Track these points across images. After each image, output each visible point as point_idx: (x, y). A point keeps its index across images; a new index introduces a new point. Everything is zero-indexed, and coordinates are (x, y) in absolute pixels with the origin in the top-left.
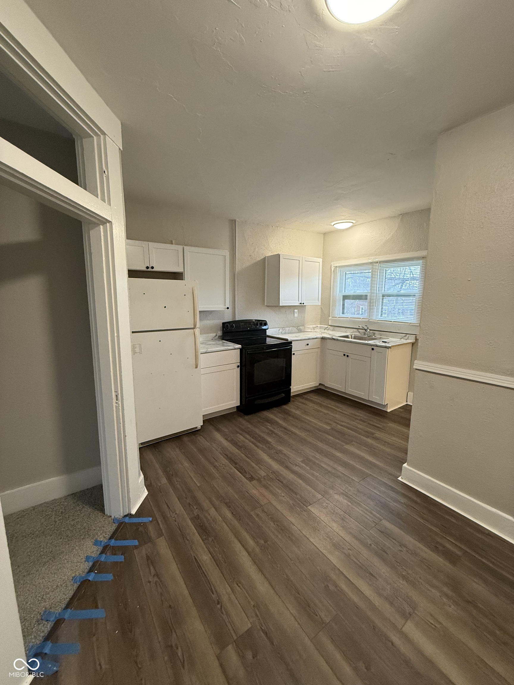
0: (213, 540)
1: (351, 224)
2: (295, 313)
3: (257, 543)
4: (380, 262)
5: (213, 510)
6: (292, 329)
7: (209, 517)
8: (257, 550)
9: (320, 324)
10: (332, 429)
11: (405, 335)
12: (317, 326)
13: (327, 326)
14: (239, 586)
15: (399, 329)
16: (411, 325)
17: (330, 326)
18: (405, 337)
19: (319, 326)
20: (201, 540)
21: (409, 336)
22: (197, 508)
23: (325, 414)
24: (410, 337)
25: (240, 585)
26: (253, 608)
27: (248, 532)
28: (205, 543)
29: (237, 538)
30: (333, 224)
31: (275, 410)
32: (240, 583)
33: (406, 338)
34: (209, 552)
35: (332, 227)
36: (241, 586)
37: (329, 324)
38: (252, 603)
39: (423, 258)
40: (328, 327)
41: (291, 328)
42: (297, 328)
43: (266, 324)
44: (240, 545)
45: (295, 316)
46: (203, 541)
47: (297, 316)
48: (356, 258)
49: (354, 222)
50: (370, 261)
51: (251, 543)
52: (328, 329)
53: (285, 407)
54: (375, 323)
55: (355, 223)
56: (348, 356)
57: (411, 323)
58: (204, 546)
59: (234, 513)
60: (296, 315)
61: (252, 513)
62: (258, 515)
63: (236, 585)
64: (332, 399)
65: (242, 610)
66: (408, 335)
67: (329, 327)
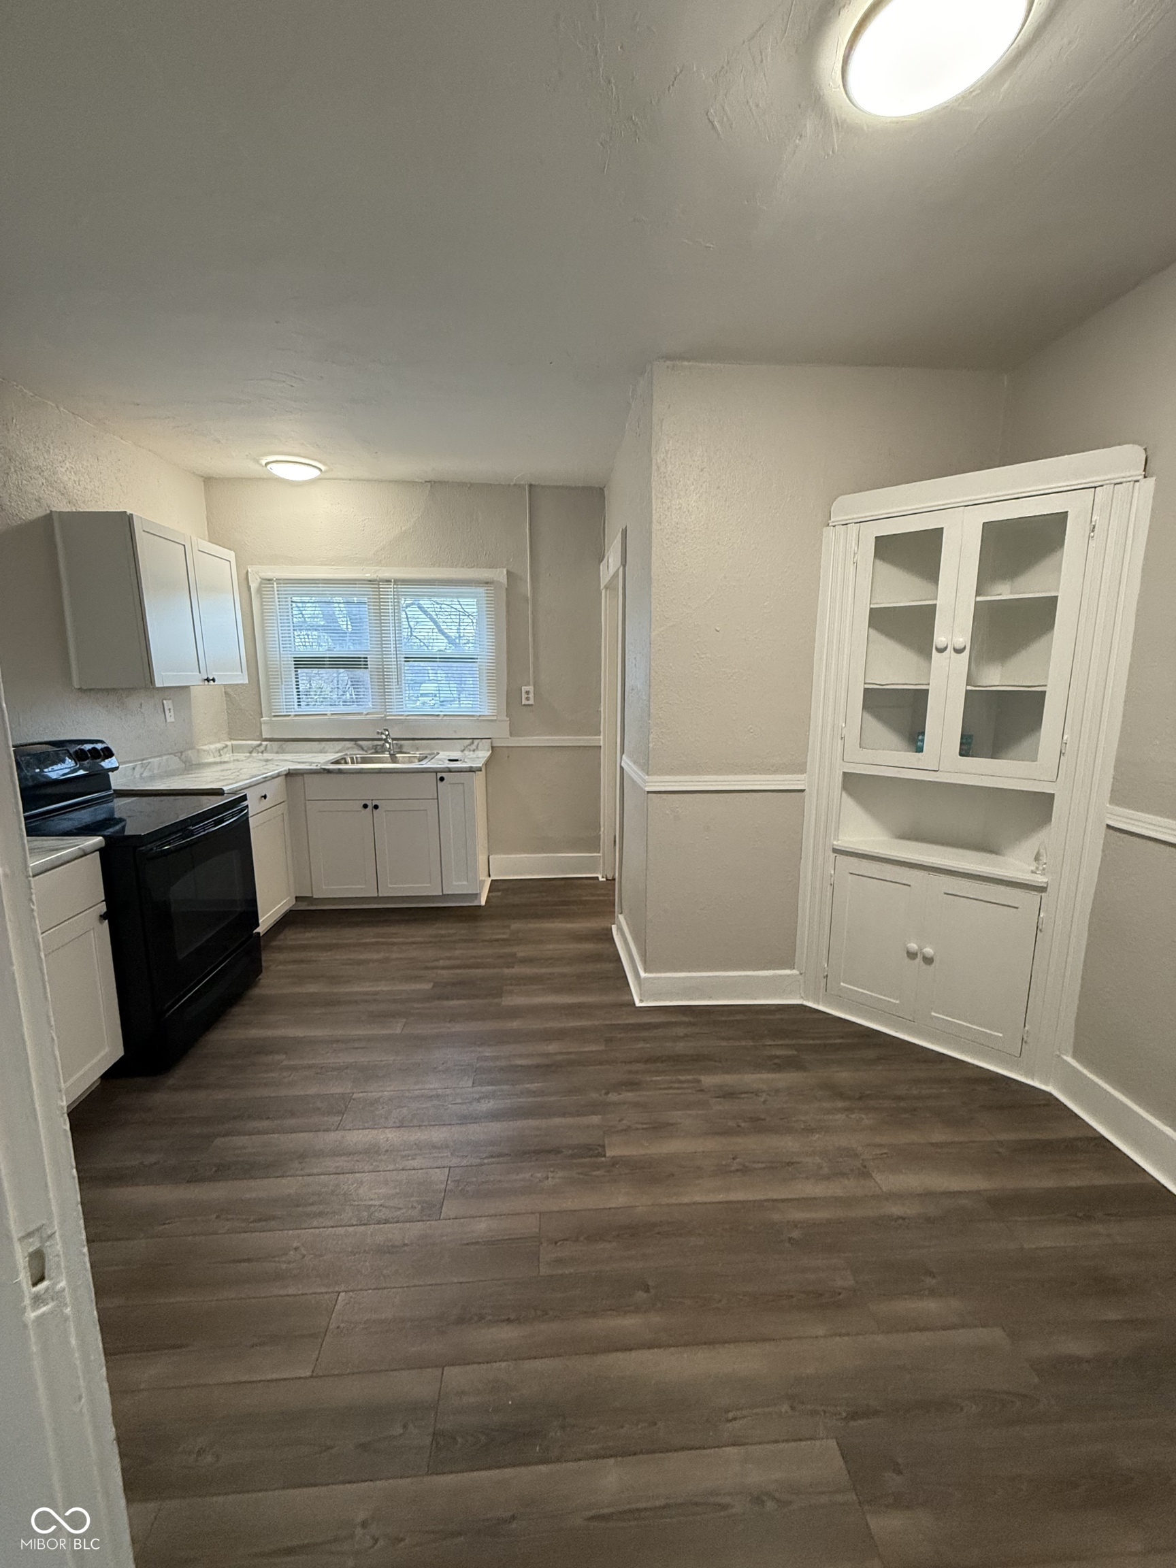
0: (563, 1428)
1: (316, 473)
2: (167, 712)
3: (637, 1309)
4: (396, 581)
5: (452, 1373)
6: (167, 760)
7: (472, 1400)
8: (656, 1319)
9: (231, 739)
10: (436, 985)
11: (471, 740)
12: (227, 746)
13: (259, 742)
14: (735, 1419)
15: (455, 732)
16: (480, 720)
17: (266, 740)
18: (470, 745)
19: (229, 743)
20: (543, 1468)
21: (478, 744)
22: (405, 1427)
23: (381, 961)
24: (480, 744)
25: (730, 1415)
26: (797, 1413)
27: (594, 1314)
28: (558, 1460)
29: (596, 1351)
30: (264, 462)
31: (240, 1012)
32: (728, 1412)
33: (474, 747)
34: (597, 1457)
35: (265, 468)
36: (738, 1413)
37: (264, 737)
38: (785, 1408)
39: (487, 583)
40: (261, 745)
41: (165, 758)
42: (180, 758)
43: (108, 753)
44: (620, 1355)
45: (168, 721)
46: (544, 1461)
47: (172, 720)
48: (322, 564)
49: (323, 468)
50: (368, 576)
51: (629, 1323)
52: (262, 748)
53: (256, 991)
54: (401, 722)
55: (326, 472)
56: (376, 807)
57: (480, 716)
58: (570, 1465)
59: (512, 1318)
60: (170, 718)
61: (544, 1270)
62: (559, 1261)
63: (729, 1425)
64: (357, 924)
65: (794, 1444)
66: (476, 742)
67: (264, 743)
